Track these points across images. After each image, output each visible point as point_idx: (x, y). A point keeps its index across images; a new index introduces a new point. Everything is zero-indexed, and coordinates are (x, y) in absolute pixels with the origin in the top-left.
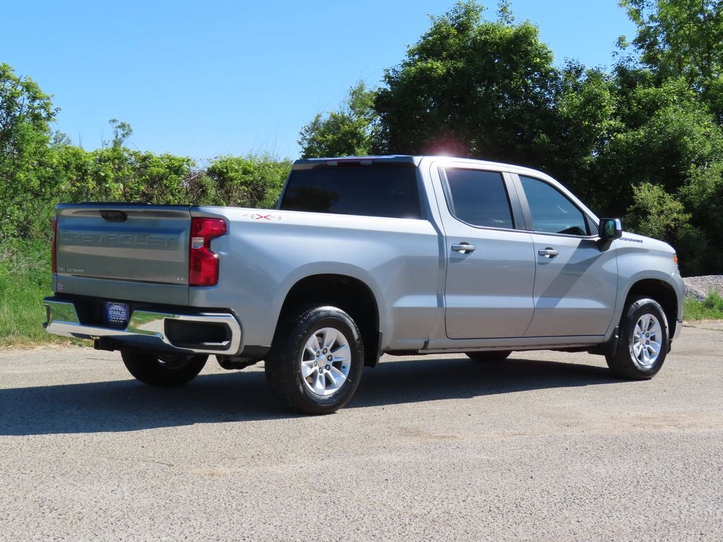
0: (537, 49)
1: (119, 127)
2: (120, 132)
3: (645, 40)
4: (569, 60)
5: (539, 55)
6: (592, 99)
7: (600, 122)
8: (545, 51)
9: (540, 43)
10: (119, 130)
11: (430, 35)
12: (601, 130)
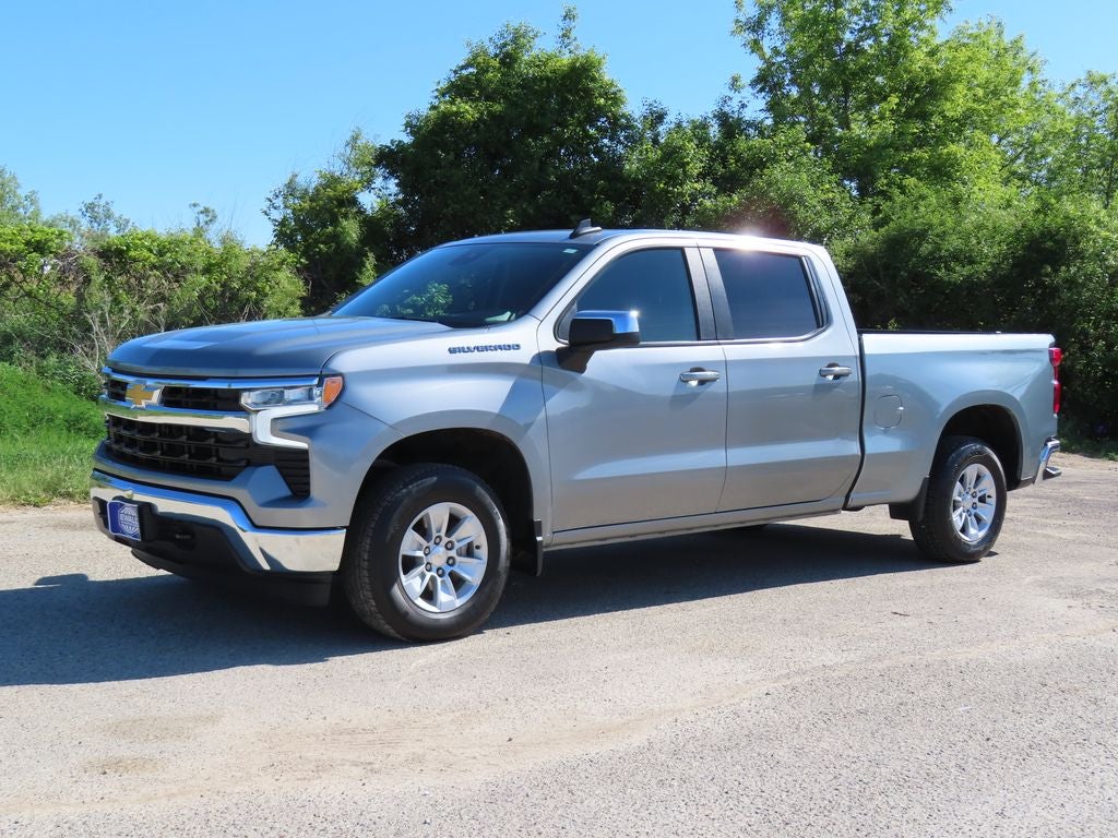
0: (601, 87)
1: (202, 212)
2: (203, 218)
3: (765, 81)
4: (650, 101)
5: (605, 95)
6: (672, 154)
7: (681, 185)
8: (613, 89)
9: (607, 78)
10: (201, 216)
11: (463, 68)
12: (682, 195)
